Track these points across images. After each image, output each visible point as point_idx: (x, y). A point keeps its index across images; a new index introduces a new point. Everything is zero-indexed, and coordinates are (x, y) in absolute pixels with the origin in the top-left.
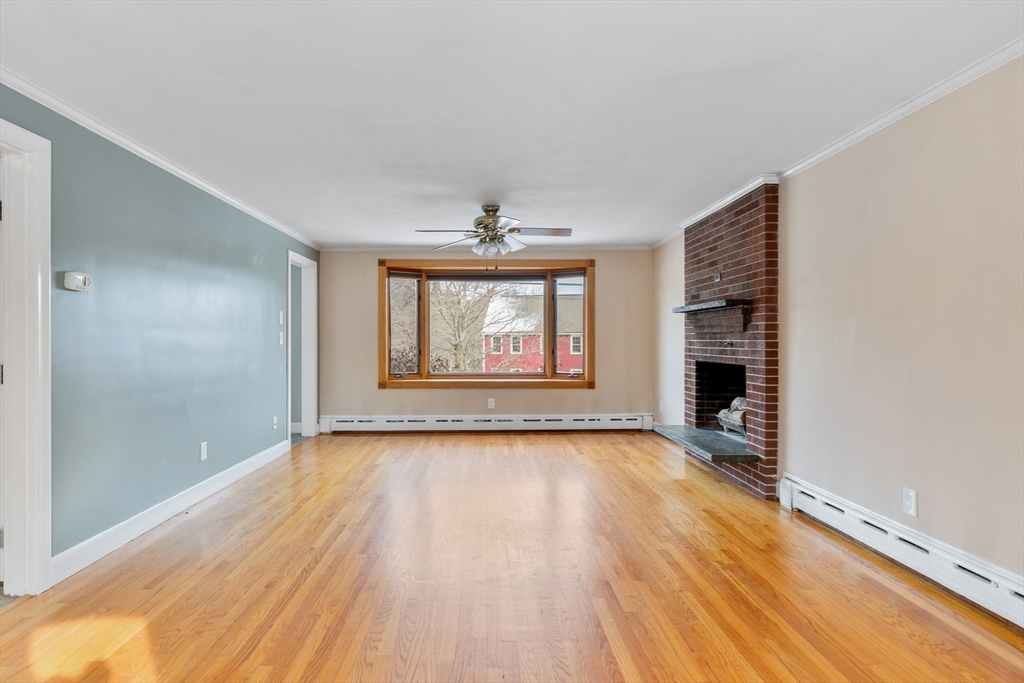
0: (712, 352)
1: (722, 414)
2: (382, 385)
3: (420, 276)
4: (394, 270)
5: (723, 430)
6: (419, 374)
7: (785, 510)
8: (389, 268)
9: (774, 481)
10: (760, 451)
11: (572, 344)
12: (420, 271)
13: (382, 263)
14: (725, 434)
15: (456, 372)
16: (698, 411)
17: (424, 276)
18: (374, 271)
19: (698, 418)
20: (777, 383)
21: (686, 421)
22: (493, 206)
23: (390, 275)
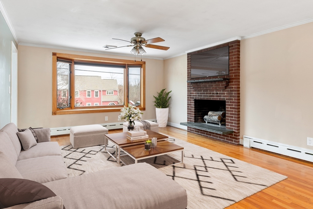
0: (204, 96)
1: (206, 117)
2: (54, 113)
3: (71, 62)
4: (60, 59)
5: (205, 122)
6: (71, 107)
7: (246, 148)
8: (58, 57)
9: (239, 139)
10: (234, 129)
11: (87, 94)
12: (71, 60)
13: (54, 54)
14: (206, 124)
15: (81, 106)
16: (195, 117)
17: (73, 62)
18: (50, 58)
19: (195, 119)
20: (240, 106)
21: (188, 120)
22: (141, 33)
23: (58, 60)
